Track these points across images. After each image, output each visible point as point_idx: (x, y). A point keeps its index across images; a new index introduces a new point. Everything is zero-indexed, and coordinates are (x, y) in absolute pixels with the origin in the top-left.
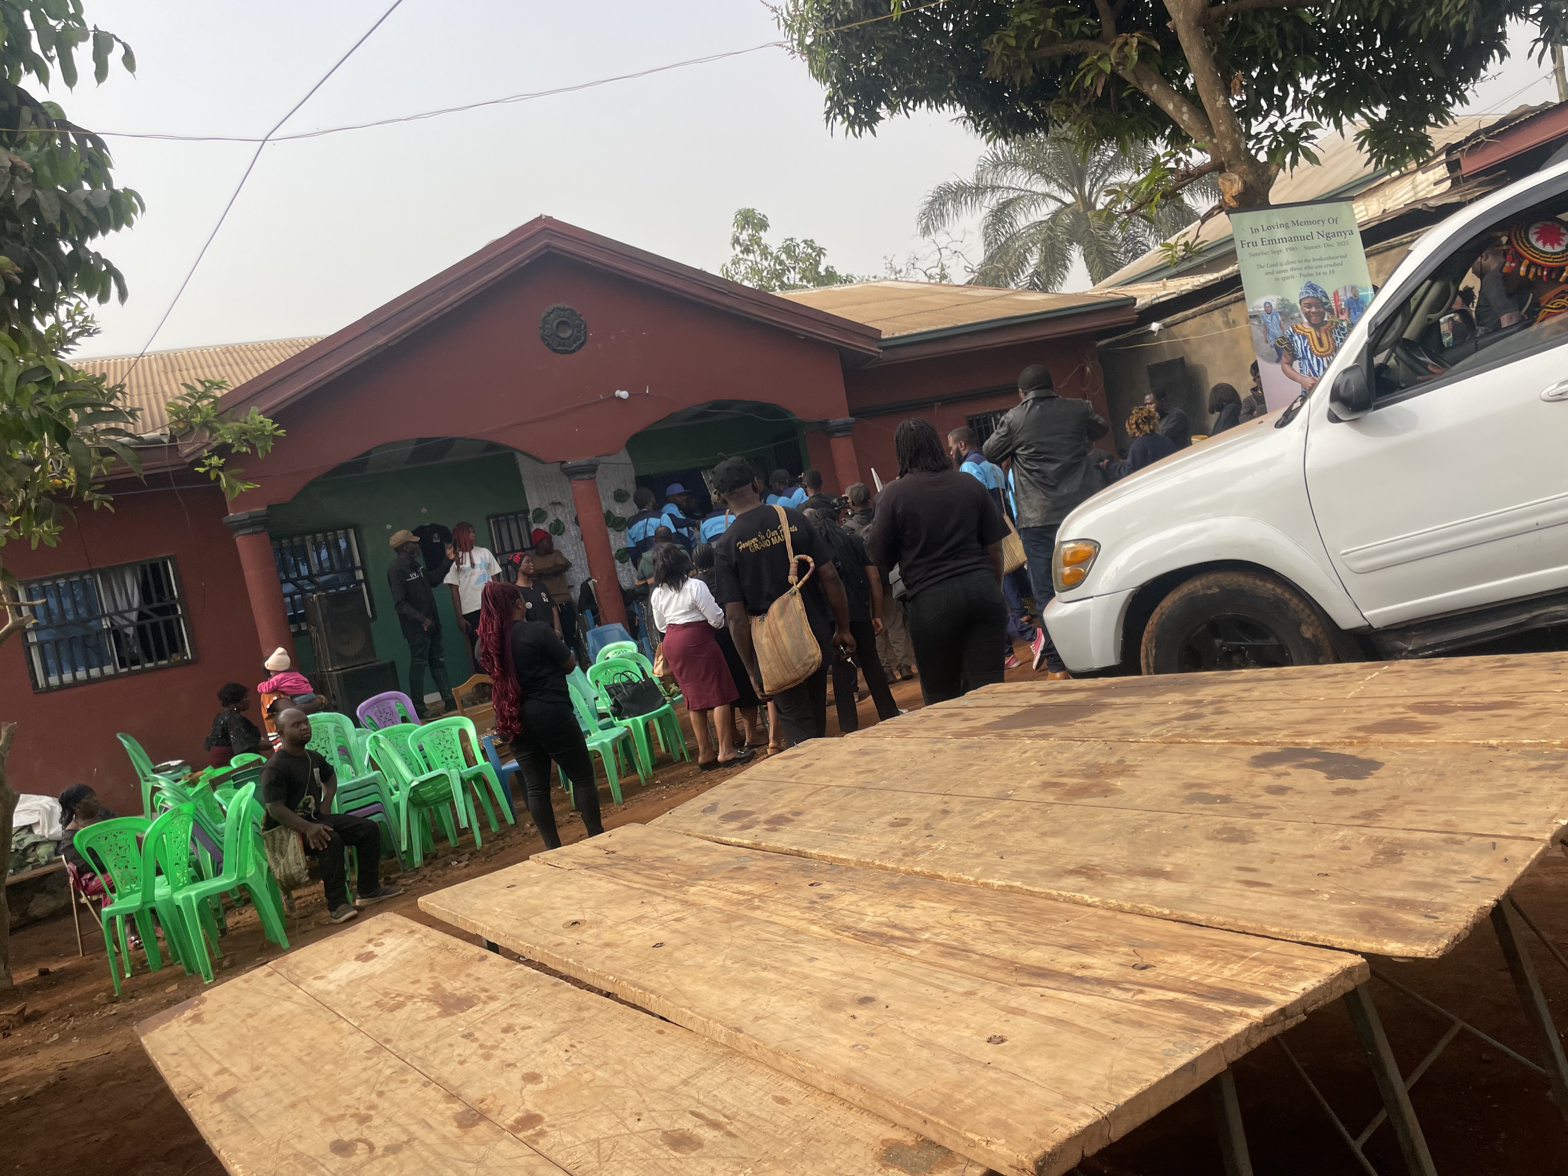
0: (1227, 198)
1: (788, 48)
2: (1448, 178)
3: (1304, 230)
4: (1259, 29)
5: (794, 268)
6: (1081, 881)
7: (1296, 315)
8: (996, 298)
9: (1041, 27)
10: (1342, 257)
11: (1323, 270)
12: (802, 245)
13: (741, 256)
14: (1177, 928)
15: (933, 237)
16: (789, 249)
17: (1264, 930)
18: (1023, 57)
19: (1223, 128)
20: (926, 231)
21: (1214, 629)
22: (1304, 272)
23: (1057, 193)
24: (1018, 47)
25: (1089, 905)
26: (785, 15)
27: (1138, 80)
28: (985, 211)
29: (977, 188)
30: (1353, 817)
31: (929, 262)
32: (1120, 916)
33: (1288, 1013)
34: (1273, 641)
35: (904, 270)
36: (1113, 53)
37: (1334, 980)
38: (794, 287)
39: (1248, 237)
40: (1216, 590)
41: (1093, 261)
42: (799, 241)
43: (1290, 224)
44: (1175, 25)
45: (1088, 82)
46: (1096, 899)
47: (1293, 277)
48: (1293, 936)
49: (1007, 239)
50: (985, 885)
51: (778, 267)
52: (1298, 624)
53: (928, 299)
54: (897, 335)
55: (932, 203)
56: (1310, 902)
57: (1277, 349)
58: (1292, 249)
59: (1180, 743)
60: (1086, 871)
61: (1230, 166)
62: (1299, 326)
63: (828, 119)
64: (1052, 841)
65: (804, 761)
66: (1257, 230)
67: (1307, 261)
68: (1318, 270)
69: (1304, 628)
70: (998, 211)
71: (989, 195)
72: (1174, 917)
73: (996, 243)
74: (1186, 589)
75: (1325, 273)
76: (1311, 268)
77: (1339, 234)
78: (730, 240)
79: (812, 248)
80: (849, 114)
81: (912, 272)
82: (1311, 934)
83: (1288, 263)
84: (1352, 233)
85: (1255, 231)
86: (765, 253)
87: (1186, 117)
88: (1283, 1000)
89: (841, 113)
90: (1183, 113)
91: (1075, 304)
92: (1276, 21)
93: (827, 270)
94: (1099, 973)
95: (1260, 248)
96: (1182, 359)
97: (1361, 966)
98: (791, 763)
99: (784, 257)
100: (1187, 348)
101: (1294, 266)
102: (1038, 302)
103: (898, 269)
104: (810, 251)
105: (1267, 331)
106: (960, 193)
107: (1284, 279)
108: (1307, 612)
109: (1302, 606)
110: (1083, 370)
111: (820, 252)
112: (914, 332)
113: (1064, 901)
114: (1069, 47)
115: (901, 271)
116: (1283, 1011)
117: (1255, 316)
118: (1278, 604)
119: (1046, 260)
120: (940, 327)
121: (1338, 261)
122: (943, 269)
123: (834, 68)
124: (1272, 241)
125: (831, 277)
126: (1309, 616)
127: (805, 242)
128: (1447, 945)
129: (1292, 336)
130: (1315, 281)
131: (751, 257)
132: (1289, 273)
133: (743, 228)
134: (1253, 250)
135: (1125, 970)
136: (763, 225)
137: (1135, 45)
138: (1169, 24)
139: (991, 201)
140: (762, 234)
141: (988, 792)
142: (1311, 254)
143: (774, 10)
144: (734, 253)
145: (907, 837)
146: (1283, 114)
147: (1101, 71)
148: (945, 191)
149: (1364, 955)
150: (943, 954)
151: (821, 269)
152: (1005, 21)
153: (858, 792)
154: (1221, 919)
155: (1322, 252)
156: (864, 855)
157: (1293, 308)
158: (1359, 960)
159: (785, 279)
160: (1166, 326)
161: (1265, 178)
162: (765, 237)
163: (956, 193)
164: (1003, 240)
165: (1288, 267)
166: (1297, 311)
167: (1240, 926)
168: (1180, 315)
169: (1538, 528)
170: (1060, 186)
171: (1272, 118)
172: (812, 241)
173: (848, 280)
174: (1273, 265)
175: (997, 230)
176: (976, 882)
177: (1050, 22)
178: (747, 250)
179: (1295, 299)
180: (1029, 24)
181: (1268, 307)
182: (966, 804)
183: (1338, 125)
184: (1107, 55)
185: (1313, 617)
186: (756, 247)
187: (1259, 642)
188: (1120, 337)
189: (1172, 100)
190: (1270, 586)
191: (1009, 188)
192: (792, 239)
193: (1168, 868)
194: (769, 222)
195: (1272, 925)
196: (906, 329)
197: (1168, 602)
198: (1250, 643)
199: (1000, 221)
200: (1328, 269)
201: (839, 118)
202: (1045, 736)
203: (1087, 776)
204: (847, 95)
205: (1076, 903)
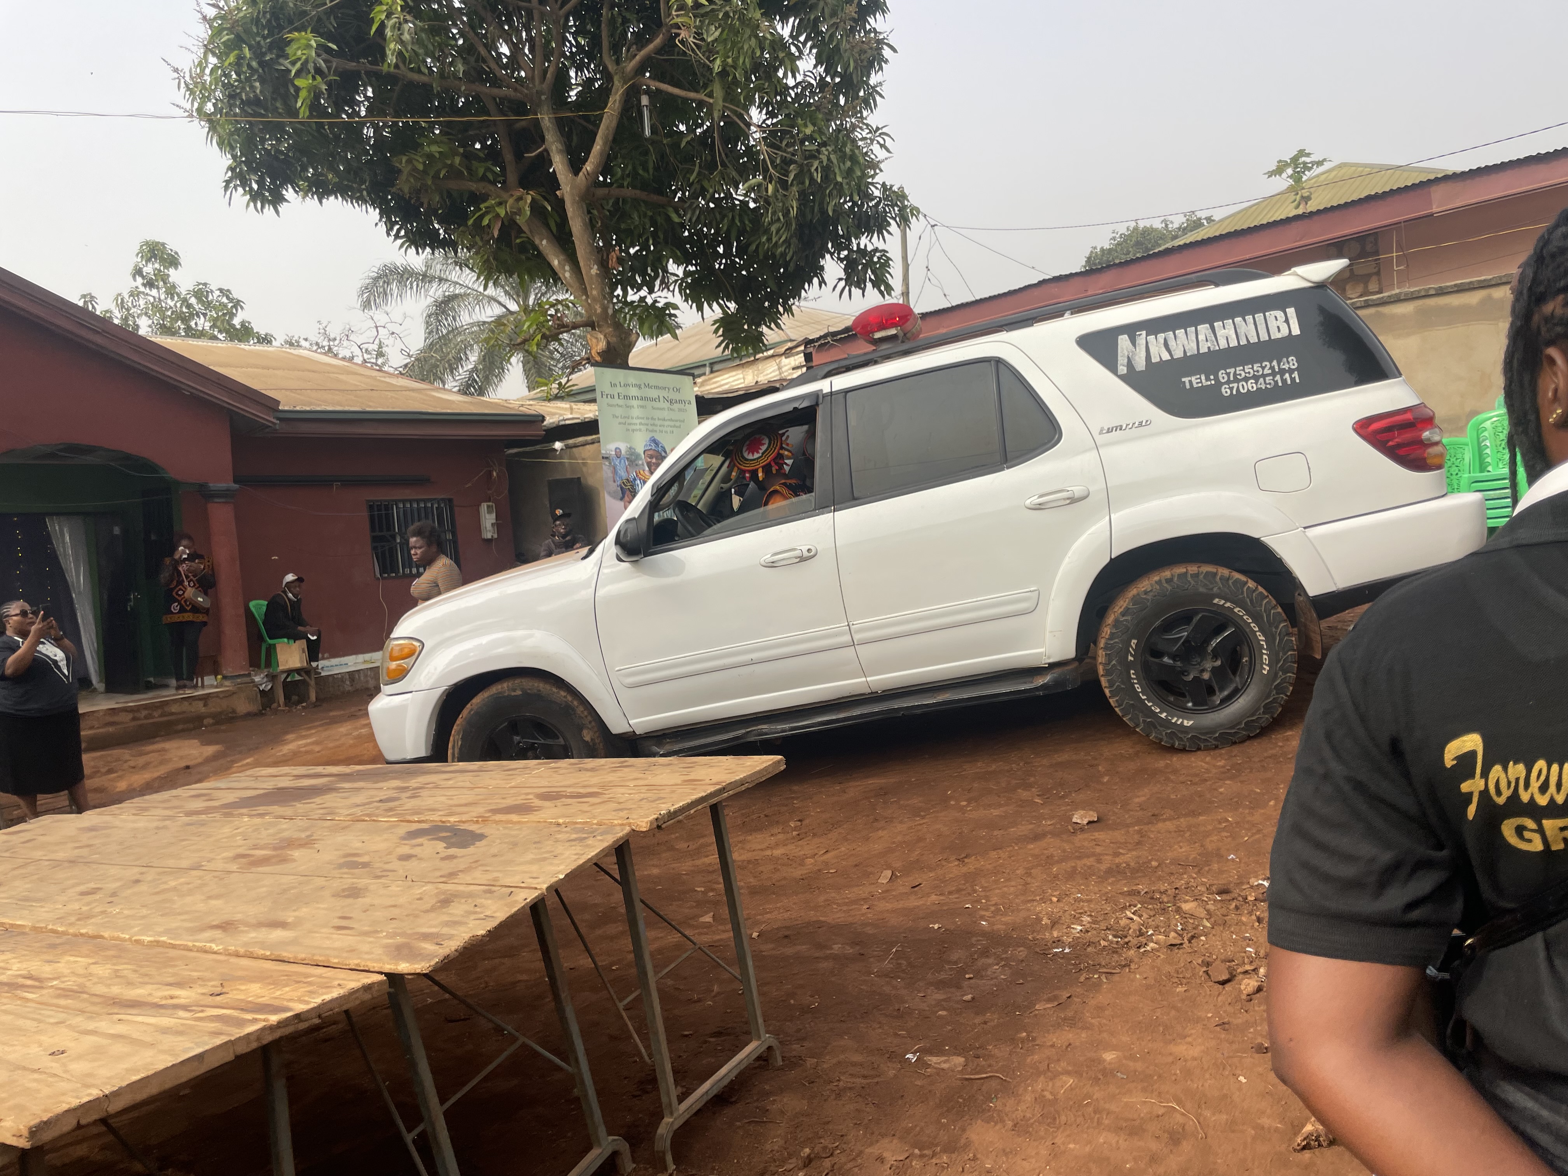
0: (594, 353)
1: (186, 111)
2: (804, 366)
3: (654, 393)
4: (635, 216)
5: (205, 315)
6: (218, 934)
7: (640, 462)
8: (413, 390)
9: (449, 162)
10: (680, 421)
11: (664, 429)
12: (218, 293)
13: (142, 289)
14: (269, 965)
15: (371, 313)
16: (201, 293)
17: (329, 961)
18: (430, 183)
19: (595, 292)
20: (366, 305)
21: (514, 727)
22: (650, 428)
23: (503, 298)
24: (425, 172)
25: (215, 953)
26: (188, 78)
27: (531, 231)
28: (430, 300)
29: (425, 276)
30: (441, 876)
31: (365, 335)
32: (233, 960)
33: (302, 1016)
34: (561, 741)
35: (338, 339)
36: (511, 201)
37: (353, 992)
38: (201, 334)
39: (608, 390)
40: (519, 692)
41: (530, 370)
42: (213, 288)
43: (643, 386)
44: (563, 195)
45: (485, 222)
46: (220, 947)
47: (640, 430)
48: (346, 965)
49: (449, 333)
50: (137, 941)
51: (185, 310)
52: (580, 728)
53: (343, 377)
54: (298, 408)
55: (376, 279)
56: (371, 939)
57: (622, 488)
58: (642, 407)
59: (364, 821)
60: (226, 926)
61: (599, 326)
62: (642, 472)
63: (226, 188)
64: (213, 902)
65: (27, 836)
66: (615, 385)
67: (652, 419)
68: (661, 428)
69: (585, 732)
70: (442, 302)
71: (435, 285)
72: (273, 957)
73: (437, 333)
74: (494, 690)
75: (666, 432)
76: (656, 425)
77: (680, 401)
78: (130, 268)
79: (228, 298)
80: (251, 188)
81: (345, 343)
82: (356, 962)
83: (638, 418)
84: (690, 403)
85: (613, 385)
86: (171, 291)
87: (567, 275)
88: (300, 1008)
89: (243, 185)
90: (565, 271)
91: (486, 411)
92: (650, 213)
93: (243, 324)
94: (182, 1001)
95: (616, 401)
96: (579, 479)
97: (380, 983)
98: (14, 837)
99: (193, 301)
100: (584, 469)
101: (643, 421)
102: (453, 402)
103: (332, 336)
104: (225, 300)
105: (615, 471)
106: (406, 276)
107: (633, 430)
108: (589, 718)
109: (586, 713)
110: (490, 474)
111: (237, 304)
112: (319, 409)
113: (198, 951)
114: (473, 186)
115: (335, 339)
116: (298, 1017)
117: (607, 458)
118: (567, 710)
119: (484, 359)
120: (347, 408)
121: (678, 424)
122: (380, 347)
123: (236, 141)
124: (626, 397)
125: (245, 333)
126: (590, 722)
127: (221, 290)
128: (437, 963)
129: (635, 480)
130: (658, 437)
131: (154, 292)
132: (638, 427)
133: (148, 260)
134: (609, 400)
135: (202, 997)
136: (173, 261)
137: (529, 202)
138: (558, 193)
139: (436, 291)
140: (172, 271)
141: (185, 864)
142: (658, 414)
143: (176, 70)
144: (134, 284)
145: (88, 904)
146: (651, 291)
147: (498, 215)
148: (391, 271)
149: (386, 974)
150: (58, 996)
151: (236, 322)
152: (417, 146)
153: (66, 864)
154: (303, 956)
155: (666, 414)
156: (39, 921)
157: (638, 456)
158: (383, 977)
159: (193, 324)
160: (568, 447)
161: (627, 342)
162: (174, 275)
163: (402, 276)
164: (445, 332)
165: (638, 421)
166: (641, 459)
167: (314, 960)
168: (581, 439)
169: (752, 663)
170: (506, 293)
171: (644, 292)
172: (228, 291)
173: (266, 340)
174: (625, 417)
175: (439, 321)
176: (130, 939)
177: (457, 160)
178: (150, 284)
179: (640, 450)
180: (437, 155)
181: (618, 451)
182: (159, 874)
183: (700, 308)
184: (506, 202)
185: (593, 724)
186: (161, 283)
187: (549, 742)
188: (528, 449)
189: (557, 257)
190: (563, 693)
191: (457, 283)
192: (205, 284)
193: (290, 920)
194: (181, 261)
195: (335, 957)
196: (311, 404)
197: (478, 700)
198: (542, 741)
199: (444, 312)
200: (669, 429)
201: (240, 190)
202: (262, 815)
203: (275, 849)
204: (251, 170)
205: (206, 952)
